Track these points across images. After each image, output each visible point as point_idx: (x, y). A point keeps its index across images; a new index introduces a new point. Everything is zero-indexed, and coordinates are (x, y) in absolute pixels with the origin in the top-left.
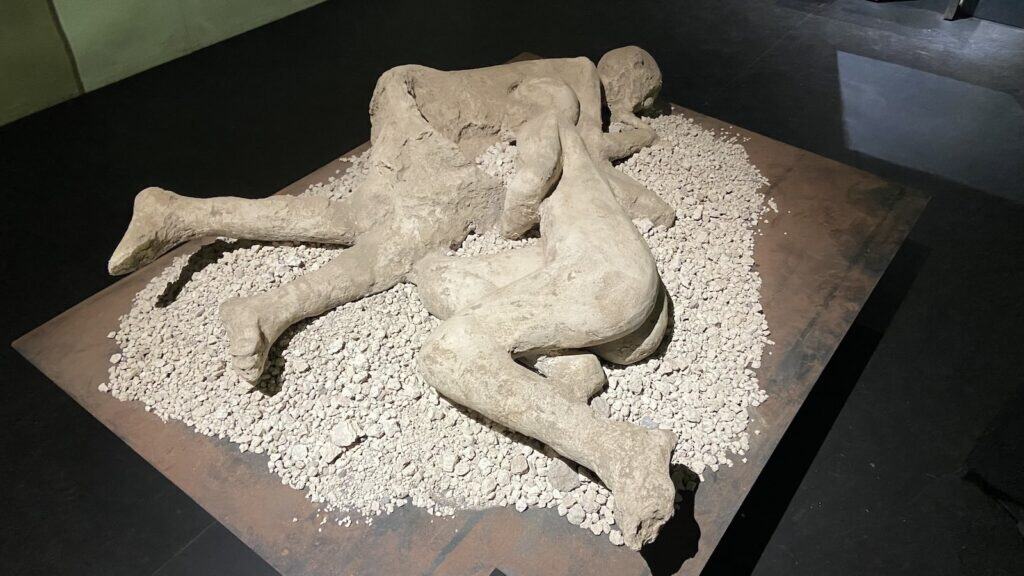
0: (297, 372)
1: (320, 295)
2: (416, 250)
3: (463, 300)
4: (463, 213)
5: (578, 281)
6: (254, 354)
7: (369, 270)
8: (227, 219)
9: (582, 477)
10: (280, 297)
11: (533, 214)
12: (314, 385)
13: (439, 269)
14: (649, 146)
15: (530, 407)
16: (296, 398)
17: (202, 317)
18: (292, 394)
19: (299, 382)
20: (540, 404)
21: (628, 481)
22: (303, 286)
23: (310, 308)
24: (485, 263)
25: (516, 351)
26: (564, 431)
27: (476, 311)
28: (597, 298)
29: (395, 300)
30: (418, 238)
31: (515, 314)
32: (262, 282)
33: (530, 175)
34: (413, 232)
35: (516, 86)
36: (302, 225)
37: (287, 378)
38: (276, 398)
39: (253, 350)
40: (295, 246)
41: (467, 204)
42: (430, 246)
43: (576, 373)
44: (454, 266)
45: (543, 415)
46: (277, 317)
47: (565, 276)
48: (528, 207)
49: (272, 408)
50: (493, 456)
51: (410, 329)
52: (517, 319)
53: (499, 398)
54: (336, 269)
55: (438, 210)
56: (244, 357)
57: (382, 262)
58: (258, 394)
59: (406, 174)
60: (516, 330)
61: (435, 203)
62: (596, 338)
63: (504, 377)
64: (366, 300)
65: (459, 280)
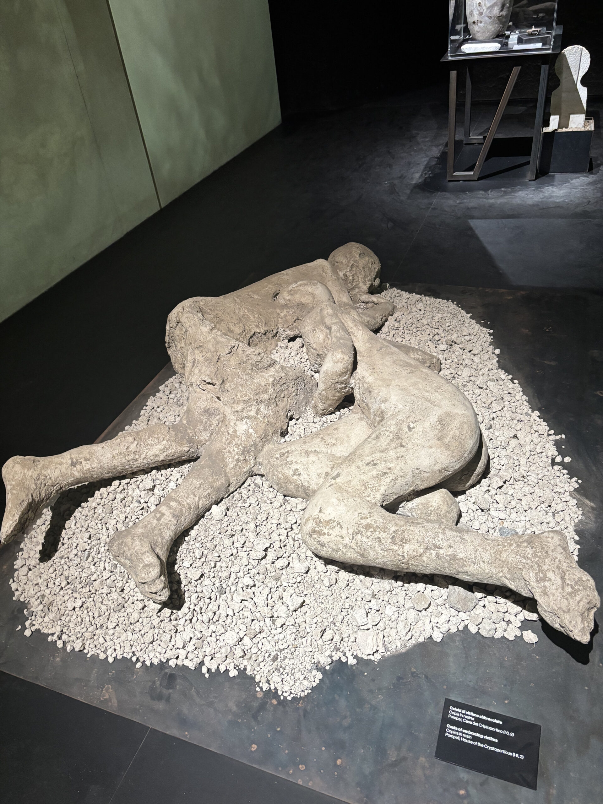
0: (193, 581)
1: (190, 508)
2: (255, 445)
3: (314, 476)
4: (281, 404)
5: (418, 429)
6: (160, 576)
7: (223, 474)
8: (87, 466)
9: (479, 595)
10: (159, 519)
11: (345, 388)
12: (213, 588)
13: (282, 455)
14: (392, 315)
15: (427, 548)
16: (201, 604)
17: (90, 559)
18: (196, 602)
19: (199, 589)
20: (436, 542)
21: (547, 584)
22: (173, 504)
23: (185, 521)
24: (319, 440)
25: (385, 504)
26: (466, 560)
27: (338, 480)
28: (439, 439)
29: (251, 493)
30: (254, 435)
31: (375, 473)
32: (133, 512)
33: (339, 356)
34: (248, 432)
35: (278, 294)
36: (151, 452)
37: (186, 589)
38: (184, 609)
39: (159, 573)
40: (147, 473)
41: (282, 395)
42: (265, 438)
43: (439, 508)
44: (294, 449)
45: (441, 551)
46: (163, 538)
47: (406, 429)
48: (342, 383)
49: (184, 620)
50: (395, 601)
51: (275, 513)
52: (378, 476)
53: (395, 548)
54: (194, 481)
55: (262, 407)
56: (154, 581)
57: (231, 464)
58: (167, 611)
59: (227, 385)
60: (380, 486)
61: (259, 402)
62: (447, 473)
63: (394, 529)
64: (226, 500)
65: (304, 459)
